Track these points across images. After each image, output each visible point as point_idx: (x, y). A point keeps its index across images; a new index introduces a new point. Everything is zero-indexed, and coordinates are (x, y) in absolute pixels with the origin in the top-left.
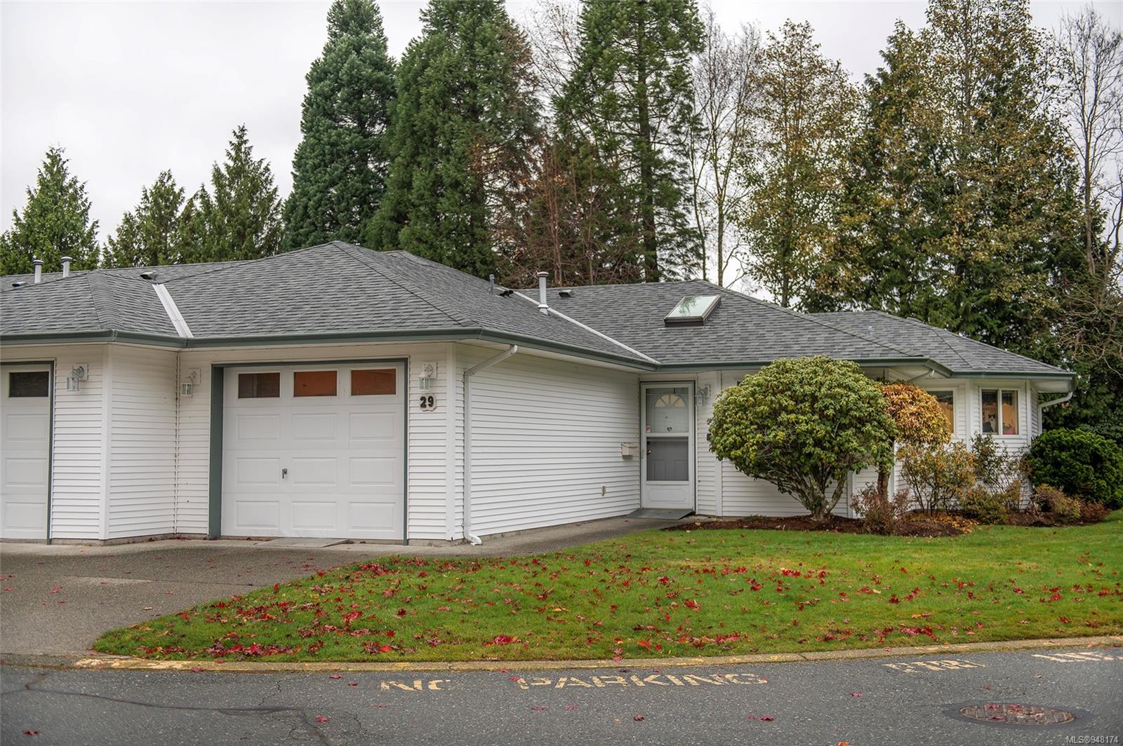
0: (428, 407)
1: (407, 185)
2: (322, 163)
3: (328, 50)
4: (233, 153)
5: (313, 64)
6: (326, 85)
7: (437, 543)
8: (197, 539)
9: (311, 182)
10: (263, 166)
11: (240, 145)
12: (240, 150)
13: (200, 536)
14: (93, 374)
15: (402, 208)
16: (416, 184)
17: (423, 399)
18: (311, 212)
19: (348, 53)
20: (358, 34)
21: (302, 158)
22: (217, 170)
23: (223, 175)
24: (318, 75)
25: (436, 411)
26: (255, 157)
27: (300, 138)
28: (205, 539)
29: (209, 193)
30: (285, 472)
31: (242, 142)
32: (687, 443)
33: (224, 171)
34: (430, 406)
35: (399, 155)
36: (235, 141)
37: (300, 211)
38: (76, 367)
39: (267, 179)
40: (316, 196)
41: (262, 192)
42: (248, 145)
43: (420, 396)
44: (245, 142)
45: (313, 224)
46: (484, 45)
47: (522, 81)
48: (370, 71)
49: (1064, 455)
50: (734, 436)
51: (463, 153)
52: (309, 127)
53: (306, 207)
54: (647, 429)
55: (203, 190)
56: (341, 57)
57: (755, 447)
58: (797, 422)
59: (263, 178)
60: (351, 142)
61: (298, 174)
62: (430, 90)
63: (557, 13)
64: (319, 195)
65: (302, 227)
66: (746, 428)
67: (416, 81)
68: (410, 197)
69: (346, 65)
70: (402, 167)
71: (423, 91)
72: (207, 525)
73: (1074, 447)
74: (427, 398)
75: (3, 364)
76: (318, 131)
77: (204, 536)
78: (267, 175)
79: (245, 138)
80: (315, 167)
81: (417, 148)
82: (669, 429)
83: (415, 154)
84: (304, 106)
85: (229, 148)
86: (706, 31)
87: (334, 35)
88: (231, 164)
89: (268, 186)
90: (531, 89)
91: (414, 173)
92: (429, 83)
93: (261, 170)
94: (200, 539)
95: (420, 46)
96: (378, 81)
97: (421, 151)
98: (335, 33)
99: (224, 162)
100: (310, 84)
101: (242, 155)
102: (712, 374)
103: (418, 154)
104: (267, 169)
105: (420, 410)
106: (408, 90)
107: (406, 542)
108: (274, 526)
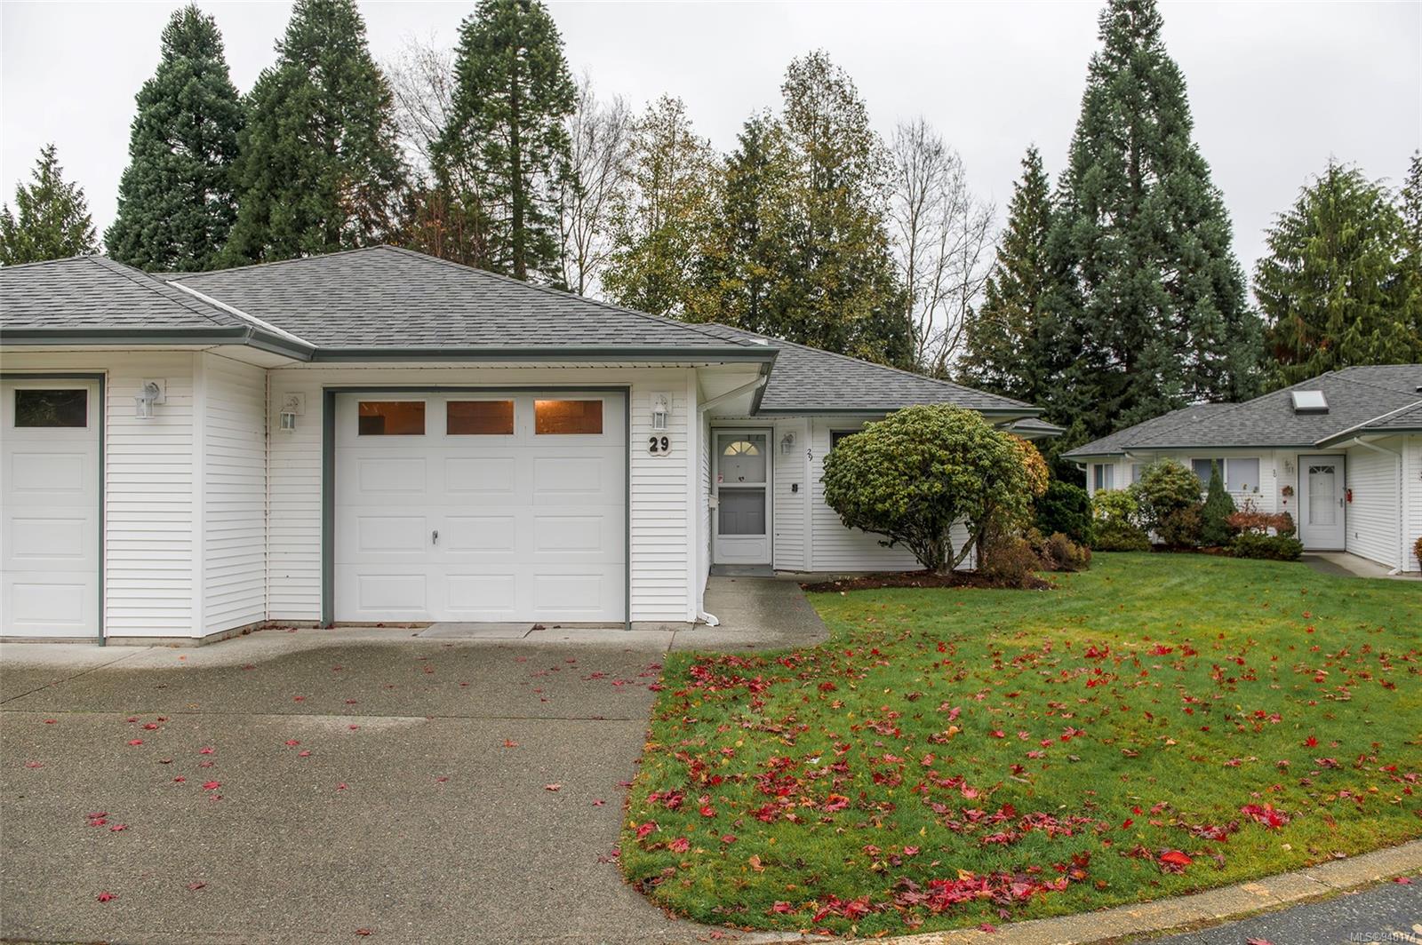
0: (660, 451)
1: (265, 219)
2: (158, 190)
3: (162, 71)
4: (40, 173)
5: (146, 83)
6: (162, 107)
7: (675, 625)
8: (303, 627)
9: (143, 208)
10: (75, 190)
11: (48, 164)
12: (48, 169)
13: (308, 623)
14: (173, 394)
15: (256, 243)
16: (275, 217)
17: (653, 440)
18: (145, 241)
19: (187, 76)
20: (198, 57)
21: (130, 183)
22: (22, 190)
23: (28, 196)
24: (149, 97)
25: (671, 456)
26: (65, 179)
27: (128, 162)
28: (316, 627)
29: (12, 213)
30: (436, 536)
31: (51, 162)
32: (764, 493)
33: (29, 192)
34: (664, 449)
35: (253, 186)
36: (43, 159)
37: (132, 238)
38: (149, 382)
39: (80, 204)
40: (150, 223)
41: (74, 217)
42: (57, 166)
43: (648, 437)
44: (55, 162)
45: (148, 253)
46: (350, 82)
47: (384, 126)
48: (213, 97)
49: (1059, 504)
50: (884, 488)
51: (330, 189)
52: (140, 149)
53: (138, 235)
54: (720, 478)
55: (6, 210)
56: (179, 79)
57: (906, 500)
58: (954, 473)
59: (76, 202)
60: (192, 169)
61: (124, 199)
62: (290, 120)
63: (430, 60)
64: (154, 223)
65: (133, 256)
66: (894, 479)
67: (272, 112)
68: (268, 231)
69: (186, 88)
70: (256, 200)
71: (282, 122)
72: (320, 608)
73: (1065, 497)
74: (659, 439)
75: (5, 376)
76: (151, 155)
77: (315, 624)
78: (80, 199)
79: (55, 157)
80: (149, 193)
81: (273, 181)
82: (741, 479)
83: (272, 187)
84: (133, 127)
85: (36, 167)
86: (579, 94)
87: (169, 56)
88: (39, 184)
89: (82, 212)
90: (392, 134)
91: (271, 207)
92: (288, 115)
93: (74, 193)
94: (308, 627)
95: (274, 79)
96: (223, 108)
97: (279, 184)
98: (170, 54)
99: (31, 182)
100: (140, 105)
101: (51, 175)
102: (802, 420)
103: (277, 187)
104: (80, 193)
105: (647, 455)
106: (263, 121)
107: (627, 625)
108: (420, 607)
